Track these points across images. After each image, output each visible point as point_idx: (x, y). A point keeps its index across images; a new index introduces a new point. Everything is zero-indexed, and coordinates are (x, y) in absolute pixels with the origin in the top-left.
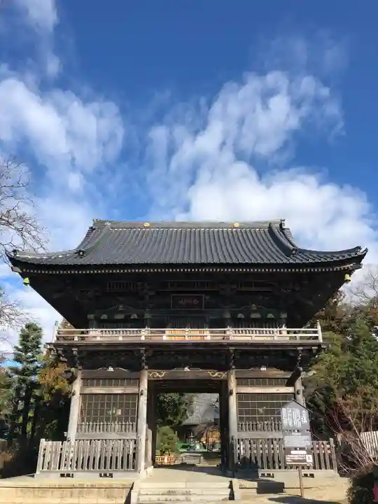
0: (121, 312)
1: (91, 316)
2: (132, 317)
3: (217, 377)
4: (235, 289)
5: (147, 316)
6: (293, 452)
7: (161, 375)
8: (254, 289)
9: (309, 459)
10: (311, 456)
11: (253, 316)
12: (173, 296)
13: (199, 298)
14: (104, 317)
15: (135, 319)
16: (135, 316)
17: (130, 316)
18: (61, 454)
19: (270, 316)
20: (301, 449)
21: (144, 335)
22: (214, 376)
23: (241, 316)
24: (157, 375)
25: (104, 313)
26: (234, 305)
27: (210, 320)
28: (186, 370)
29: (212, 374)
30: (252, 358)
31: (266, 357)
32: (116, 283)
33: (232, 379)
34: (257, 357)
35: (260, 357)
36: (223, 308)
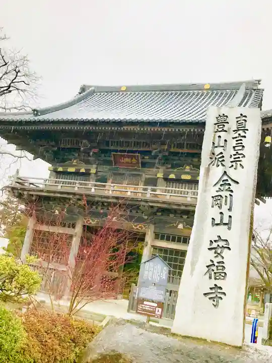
0: (73, 166)
2: (81, 171)
3: (138, 229)
4: (167, 149)
5: (93, 171)
6: (145, 303)
7: (93, 222)
9: (158, 311)
11: (184, 177)
12: (113, 154)
14: (60, 169)
15: (83, 173)
16: (83, 170)
20: (153, 302)
21: (77, 186)
22: (136, 228)
23: (172, 176)
24: (91, 221)
25: (61, 166)
26: (170, 166)
27: (146, 179)
28: (113, 220)
29: (135, 226)
30: (172, 216)
31: (185, 217)
32: (69, 140)
33: (149, 233)
34: (177, 215)
35: (179, 216)
36: (159, 168)
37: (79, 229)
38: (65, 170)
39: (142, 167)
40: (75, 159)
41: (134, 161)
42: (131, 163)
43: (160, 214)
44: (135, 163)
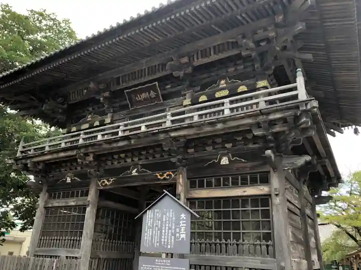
3: (164, 178)
7: (109, 182)
11: (219, 94)
13: (155, 89)
15: (97, 127)
19: (242, 89)
21: (81, 137)
22: (162, 178)
23: (203, 98)
24: (106, 182)
28: (133, 174)
29: (161, 175)
30: (209, 149)
31: (229, 145)
33: (181, 180)
34: (217, 147)
35: (220, 146)
37: (92, 195)
38: (79, 128)
39: (163, 100)
40: (90, 114)
41: (153, 94)
42: (150, 98)
43: (192, 150)
44: (154, 96)
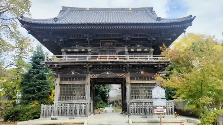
0: (77, 48)
1: (63, 50)
2: (82, 51)
3: (121, 76)
4: (130, 37)
5: (89, 50)
6: (157, 108)
7: (96, 76)
8: (138, 37)
9: (165, 111)
10: (166, 109)
11: (138, 50)
12: (101, 41)
13: (113, 42)
14: (69, 50)
15: (83, 51)
16: (83, 50)
17: (81, 50)
18: (51, 110)
19: (146, 50)
20: (161, 106)
21: (88, 58)
23: (132, 50)
24: (95, 76)
25: (69, 49)
26: (129, 45)
27: (118, 52)
28: (107, 74)
29: (119, 75)
30: (137, 68)
31: (144, 68)
32: (74, 35)
33: (128, 78)
34: (140, 68)
36: (124, 47)
37: (88, 81)
38: (72, 51)
39: (116, 46)
40: (76, 45)
41: (112, 44)
42: (110, 45)
